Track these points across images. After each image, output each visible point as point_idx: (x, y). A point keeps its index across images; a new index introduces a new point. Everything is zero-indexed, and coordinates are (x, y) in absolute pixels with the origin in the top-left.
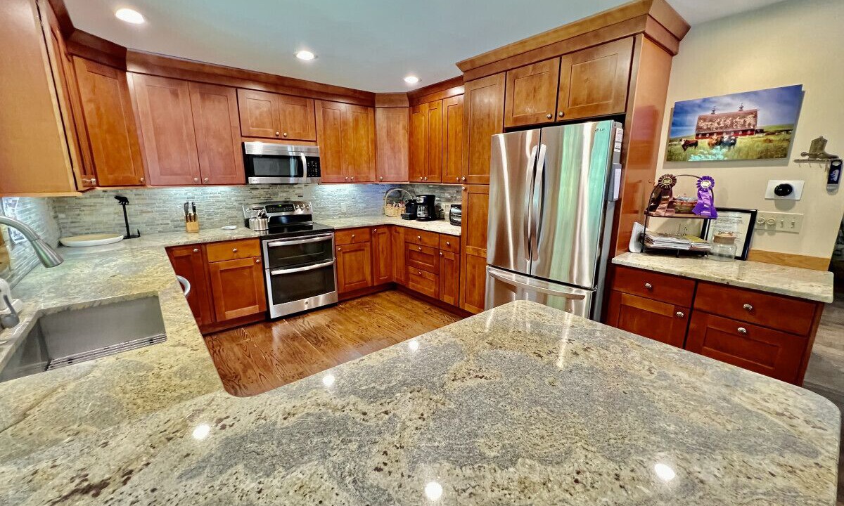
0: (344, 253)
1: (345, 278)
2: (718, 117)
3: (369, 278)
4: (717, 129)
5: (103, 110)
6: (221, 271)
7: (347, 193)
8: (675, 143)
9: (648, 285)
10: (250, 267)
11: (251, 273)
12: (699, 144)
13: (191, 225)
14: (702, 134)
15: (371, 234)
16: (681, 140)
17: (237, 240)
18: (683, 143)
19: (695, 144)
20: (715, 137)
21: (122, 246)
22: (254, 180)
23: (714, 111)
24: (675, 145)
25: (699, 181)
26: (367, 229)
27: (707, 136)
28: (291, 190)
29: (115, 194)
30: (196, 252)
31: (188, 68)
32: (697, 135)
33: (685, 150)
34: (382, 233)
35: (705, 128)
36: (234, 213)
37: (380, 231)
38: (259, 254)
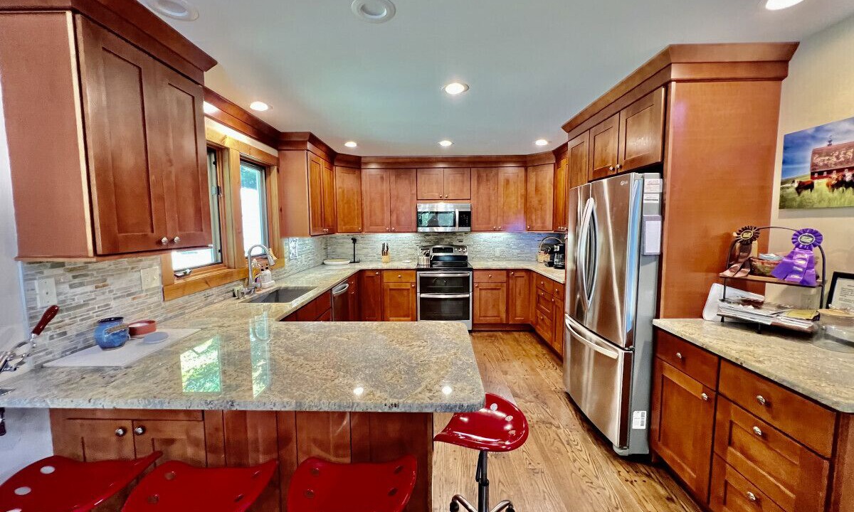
0: (480, 289)
1: (480, 310)
2: (838, 148)
3: (504, 315)
4: (836, 164)
5: (345, 192)
6: (390, 289)
7: (501, 239)
8: (787, 185)
9: (679, 354)
10: (408, 289)
11: (408, 294)
12: (815, 185)
13: (385, 258)
14: (817, 173)
15: (508, 276)
16: (794, 182)
17: (402, 270)
18: (796, 185)
19: (810, 186)
20: (834, 175)
21: (348, 266)
22: (420, 229)
23: (830, 142)
24: (788, 188)
25: (795, 235)
26: (505, 272)
27: (825, 174)
28: (454, 237)
29: (352, 237)
30: (377, 275)
31: (390, 161)
32: (813, 174)
33: (799, 193)
34: (520, 277)
35: (821, 164)
36: (413, 251)
37: (518, 274)
38: (415, 281)
